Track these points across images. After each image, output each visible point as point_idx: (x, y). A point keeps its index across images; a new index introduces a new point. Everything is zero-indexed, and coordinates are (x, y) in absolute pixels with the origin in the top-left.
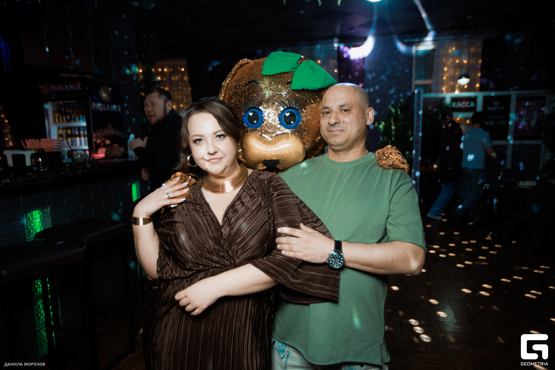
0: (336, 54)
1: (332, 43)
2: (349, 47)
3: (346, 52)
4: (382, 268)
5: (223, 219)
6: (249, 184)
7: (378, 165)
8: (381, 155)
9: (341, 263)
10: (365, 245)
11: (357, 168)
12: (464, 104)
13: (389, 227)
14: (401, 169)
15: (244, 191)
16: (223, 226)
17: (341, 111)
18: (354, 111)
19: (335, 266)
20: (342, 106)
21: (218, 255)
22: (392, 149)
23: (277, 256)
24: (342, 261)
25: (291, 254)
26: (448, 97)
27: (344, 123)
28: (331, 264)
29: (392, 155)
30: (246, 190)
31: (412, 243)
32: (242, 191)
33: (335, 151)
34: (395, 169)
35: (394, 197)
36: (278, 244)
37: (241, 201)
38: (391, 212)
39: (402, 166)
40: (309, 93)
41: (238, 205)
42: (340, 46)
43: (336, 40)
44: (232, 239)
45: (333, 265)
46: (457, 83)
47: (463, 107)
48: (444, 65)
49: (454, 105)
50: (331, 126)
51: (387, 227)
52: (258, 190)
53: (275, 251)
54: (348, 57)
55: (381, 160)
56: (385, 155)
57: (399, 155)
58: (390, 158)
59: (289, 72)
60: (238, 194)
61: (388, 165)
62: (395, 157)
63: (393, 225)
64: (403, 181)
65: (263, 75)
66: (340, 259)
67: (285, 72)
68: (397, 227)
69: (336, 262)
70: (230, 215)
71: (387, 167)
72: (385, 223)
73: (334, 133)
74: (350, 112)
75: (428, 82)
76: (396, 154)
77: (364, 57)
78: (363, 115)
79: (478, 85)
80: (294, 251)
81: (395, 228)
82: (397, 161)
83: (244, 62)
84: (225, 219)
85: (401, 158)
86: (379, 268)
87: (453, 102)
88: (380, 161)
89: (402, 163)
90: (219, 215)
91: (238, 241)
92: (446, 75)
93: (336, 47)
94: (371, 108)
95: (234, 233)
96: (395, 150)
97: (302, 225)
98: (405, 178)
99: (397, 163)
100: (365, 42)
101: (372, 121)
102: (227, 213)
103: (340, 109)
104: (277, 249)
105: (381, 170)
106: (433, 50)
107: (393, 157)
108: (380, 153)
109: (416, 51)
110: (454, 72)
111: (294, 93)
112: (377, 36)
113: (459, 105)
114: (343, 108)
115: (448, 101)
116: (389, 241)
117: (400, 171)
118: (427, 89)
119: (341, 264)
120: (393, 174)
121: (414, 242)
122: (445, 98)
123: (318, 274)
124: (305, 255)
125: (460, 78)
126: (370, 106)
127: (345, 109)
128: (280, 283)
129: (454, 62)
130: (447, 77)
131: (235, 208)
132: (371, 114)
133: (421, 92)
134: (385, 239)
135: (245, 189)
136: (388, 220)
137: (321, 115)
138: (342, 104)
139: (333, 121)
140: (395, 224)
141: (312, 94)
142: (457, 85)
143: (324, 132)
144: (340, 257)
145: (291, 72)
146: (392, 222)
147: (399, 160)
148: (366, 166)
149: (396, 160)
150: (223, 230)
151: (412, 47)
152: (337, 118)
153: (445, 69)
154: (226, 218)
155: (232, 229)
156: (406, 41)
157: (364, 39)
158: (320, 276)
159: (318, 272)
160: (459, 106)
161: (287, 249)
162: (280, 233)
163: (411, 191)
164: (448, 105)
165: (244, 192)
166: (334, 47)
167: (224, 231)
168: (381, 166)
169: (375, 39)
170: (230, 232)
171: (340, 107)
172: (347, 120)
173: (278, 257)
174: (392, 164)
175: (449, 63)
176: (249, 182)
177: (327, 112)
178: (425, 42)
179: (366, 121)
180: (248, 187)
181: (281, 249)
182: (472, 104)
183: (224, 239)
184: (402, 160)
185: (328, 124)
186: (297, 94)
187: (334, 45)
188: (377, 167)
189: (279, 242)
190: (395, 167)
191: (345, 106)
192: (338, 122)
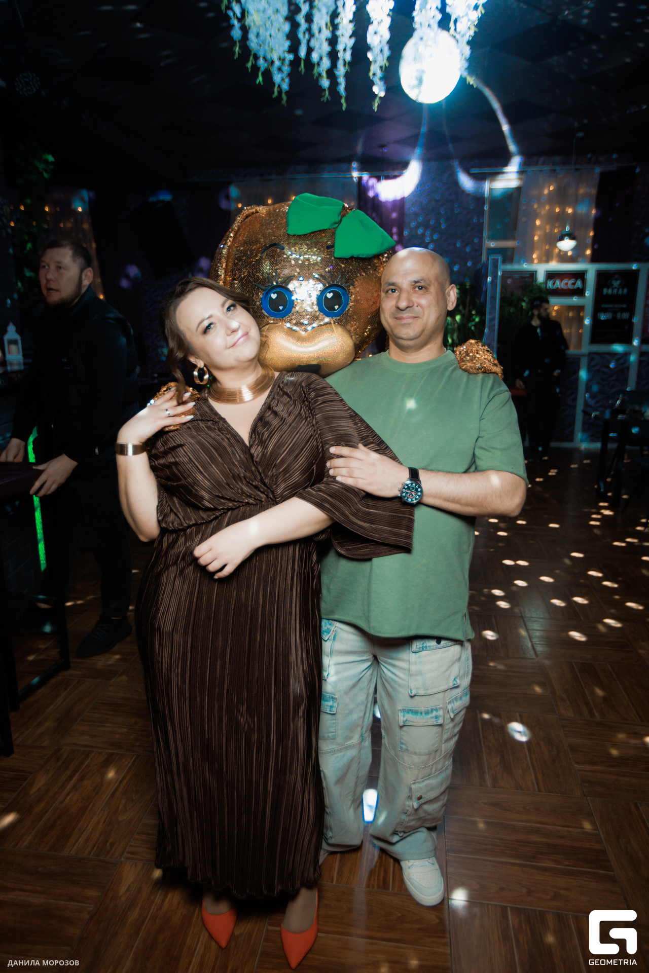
0: (355, 190)
1: (349, 170)
2: (379, 179)
3: (373, 187)
4: (472, 505)
5: (251, 437)
6: (279, 389)
7: (461, 368)
8: (463, 355)
9: (418, 495)
10: (450, 475)
11: (433, 371)
12: (566, 284)
13: (478, 452)
14: (493, 373)
15: (274, 398)
16: (251, 446)
17: (414, 288)
18: (432, 289)
19: (410, 500)
20: (416, 282)
21: (248, 484)
22: (478, 346)
23: (333, 485)
24: (419, 494)
25: (350, 482)
26: (541, 269)
27: (419, 307)
28: (405, 497)
29: (479, 354)
30: (276, 397)
31: (511, 473)
32: (270, 399)
33: (402, 348)
34: (485, 374)
35: (485, 411)
36: (330, 469)
37: (272, 410)
38: (481, 433)
39: (495, 369)
40: (358, 262)
41: (269, 416)
42: (363, 176)
43: (355, 165)
44: (268, 462)
45: (408, 498)
46: (557, 247)
47: (565, 287)
48: (536, 216)
49: (550, 284)
50: (399, 311)
51: (477, 453)
52: (293, 395)
53: (326, 479)
54: (376, 196)
55: (463, 361)
56: (469, 354)
57: (488, 354)
58: (477, 359)
59: (326, 230)
60: (265, 403)
61: (475, 369)
62: (484, 357)
63: (484, 449)
64: (498, 390)
65: (289, 235)
66: (417, 490)
67: (321, 230)
68: (490, 452)
69: (412, 494)
70: (260, 429)
71: (474, 371)
72: (473, 446)
73: (404, 321)
74: (427, 291)
75: (510, 244)
76: (484, 352)
77: (403, 196)
78: (442, 296)
79: (588, 252)
80: (355, 477)
81: (487, 453)
82: (487, 361)
83: (251, 211)
84: (253, 436)
85: (491, 357)
86: (467, 505)
87: (549, 280)
88: (463, 363)
89: (495, 365)
90: (244, 432)
91: (278, 461)
92: (539, 233)
93: (355, 177)
94: (453, 285)
95: (270, 453)
96: (482, 346)
97: (361, 446)
98: (500, 386)
99: (487, 365)
100: (405, 171)
101: (455, 305)
102: (255, 428)
103: (412, 287)
104: (329, 476)
105: (465, 375)
106: (518, 189)
107: (480, 356)
108: (463, 352)
109: (491, 189)
110: (552, 229)
111: (337, 262)
112: (426, 160)
113: (559, 284)
114: (419, 284)
115: (541, 278)
116: (477, 470)
117: (492, 376)
118: (508, 256)
119: (418, 497)
120: (483, 380)
121: (514, 471)
122: (536, 272)
123: (384, 513)
124: (369, 484)
125: (562, 239)
126: (451, 284)
127: (420, 286)
128: (337, 521)
129: (552, 210)
130: (539, 236)
131: (264, 420)
132: (453, 294)
133: (499, 260)
134: (473, 468)
135: (274, 395)
136: (477, 443)
137: (383, 294)
138: (416, 280)
139: (403, 304)
140: (487, 448)
141: (363, 263)
142: (557, 251)
143: (387, 319)
144: (417, 487)
145: (329, 229)
146: (483, 446)
147: (489, 361)
148: (446, 369)
149: (485, 361)
150: (253, 451)
151: (485, 183)
152: (409, 300)
153: (538, 223)
154: (255, 435)
155: (266, 448)
156: (475, 171)
157: (405, 165)
158: (386, 515)
159: (384, 511)
160: (559, 287)
161: (346, 475)
162: (332, 454)
163: (508, 403)
164: (541, 283)
165: (272, 399)
166: (352, 177)
167: (255, 452)
168: (465, 370)
169: (421, 167)
170: (264, 451)
171: (413, 284)
172: (423, 302)
173: (335, 486)
174: (481, 366)
175: (543, 212)
176: (279, 387)
177: (392, 290)
178: (505, 175)
179: (447, 305)
180: (278, 393)
181: (335, 475)
182: (579, 284)
183: (256, 462)
184: (494, 361)
185: (394, 308)
186: (343, 264)
187: (351, 175)
188: (460, 371)
189: (332, 466)
190: (484, 371)
191: (421, 282)
192: (411, 305)
